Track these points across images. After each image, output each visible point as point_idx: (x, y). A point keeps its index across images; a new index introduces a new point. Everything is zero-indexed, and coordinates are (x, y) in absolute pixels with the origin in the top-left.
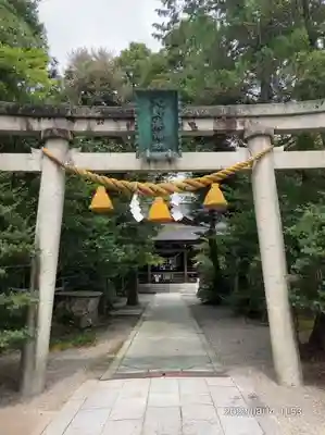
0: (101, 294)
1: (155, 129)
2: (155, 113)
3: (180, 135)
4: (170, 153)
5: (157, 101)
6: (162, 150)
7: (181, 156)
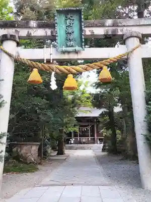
0: (39, 143)
1: (68, 33)
2: (68, 24)
3: (83, 37)
4: (77, 48)
5: (69, 16)
6: (72, 46)
7: (84, 50)
